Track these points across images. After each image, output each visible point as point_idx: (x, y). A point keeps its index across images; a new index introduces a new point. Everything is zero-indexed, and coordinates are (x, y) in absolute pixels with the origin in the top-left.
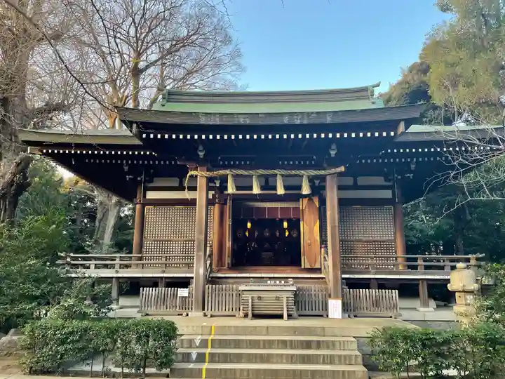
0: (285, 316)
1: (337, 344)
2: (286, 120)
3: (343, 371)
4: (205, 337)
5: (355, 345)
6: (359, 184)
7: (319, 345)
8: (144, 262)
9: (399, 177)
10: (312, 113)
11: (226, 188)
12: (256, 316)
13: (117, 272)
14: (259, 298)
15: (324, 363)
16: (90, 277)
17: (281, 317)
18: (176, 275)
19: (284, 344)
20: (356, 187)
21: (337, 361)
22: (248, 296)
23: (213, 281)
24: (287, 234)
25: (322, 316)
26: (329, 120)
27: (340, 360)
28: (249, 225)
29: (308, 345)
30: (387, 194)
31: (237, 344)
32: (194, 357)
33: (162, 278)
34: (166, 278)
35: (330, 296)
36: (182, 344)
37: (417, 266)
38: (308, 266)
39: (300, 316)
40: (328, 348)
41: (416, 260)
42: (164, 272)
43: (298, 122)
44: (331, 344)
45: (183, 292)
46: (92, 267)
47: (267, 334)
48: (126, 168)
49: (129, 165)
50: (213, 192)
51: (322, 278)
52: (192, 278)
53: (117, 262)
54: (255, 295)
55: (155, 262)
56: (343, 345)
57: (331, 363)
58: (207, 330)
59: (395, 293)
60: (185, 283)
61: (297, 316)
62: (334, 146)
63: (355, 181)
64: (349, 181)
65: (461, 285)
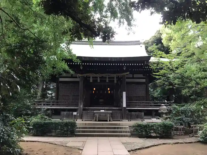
0: (108, 120)
1: (123, 128)
2: (109, 60)
5: (128, 128)
6: (134, 77)
7: (118, 128)
8: (59, 103)
9: (148, 75)
12: (99, 121)
13: (51, 107)
17: (107, 121)
18: (71, 108)
20: (133, 78)
21: (123, 132)
22: (96, 114)
23: (84, 110)
24: (109, 92)
25: (120, 121)
26: (123, 60)
28: (94, 89)
29: (115, 128)
30: (144, 80)
33: (67, 109)
36: (77, 128)
37: (152, 105)
39: (113, 121)
42: (67, 107)
43: (113, 60)
44: (121, 128)
45: (75, 113)
46: (42, 105)
47: (103, 125)
52: (78, 109)
53: (51, 103)
54: (99, 114)
56: (125, 128)
57: (121, 133)
58: (84, 124)
59: (143, 113)
60: (75, 110)
61: (112, 120)
62: (125, 67)
63: (133, 76)
64: (131, 76)
65: (162, 111)
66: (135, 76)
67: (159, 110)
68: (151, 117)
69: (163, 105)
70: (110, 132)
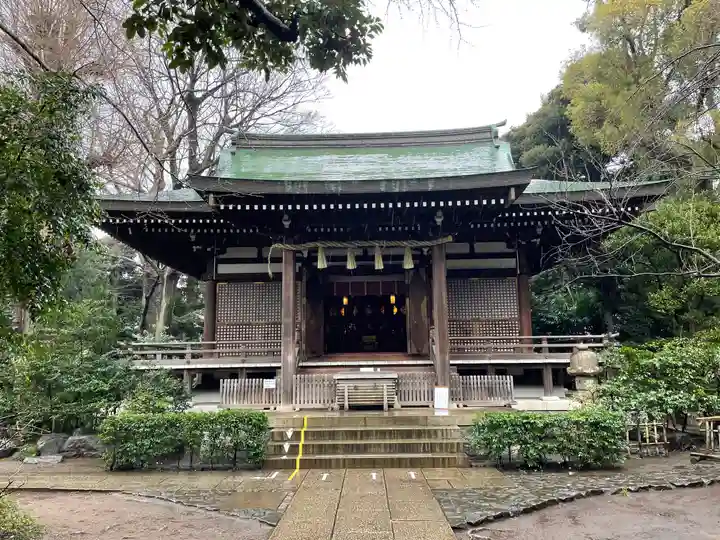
0: (385, 406)
1: (440, 433)
2: (383, 189)
3: (443, 459)
4: (298, 430)
5: (459, 434)
6: (477, 250)
7: (419, 434)
8: (217, 350)
9: (524, 243)
10: (412, 180)
11: (316, 259)
12: (353, 408)
13: (188, 363)
14: (356, 388)
15: (425, 452)
16: (161, 369)
17: (380, 408)
18: (258, 365)
19: (383, 434)
20: (472, 255)
21: (438, 450)
22: (342, 385)
23: (302, 370)
24: (395, 310)
25: (427, 406)
26: (430, 187)
27: (441, 448)
28: (345, 301)
29: (408, 434)
30: (511, 263)
31: (332, 435)
32: (287, 449)
33: (242, 368)
34: (247, 368)
35: (437, 384)
36: (272, 437)
37: (541, 348)
38: (415, 352)
39: (402, 407)
40: (430, 437)
41: (539, 341)
42: (243, 362)
43: (397, 190)
44: (432, 432)
45: (269, 384)
46: (159, 357)
47: (365, 425)
48: (193, 238)
49: (198, 234)
50: (300, 264)
51: (431, 365)
52: (280, 368)
53: (188, 351)
54: (352, 384)
55: (231, 350)
56: (445, 434)
57: (432, 451)
58: (299, 423)
59: (510, 379)
60: (270, 373)
61: (399, 407)
62: (440, 213)
63: (472, 248)
64: (464, 248)
65: (580, 368)
66: (480, 247)
67: (568, 364)
68: (542, 390)
69: (582, 345)
70: (390, 448)
